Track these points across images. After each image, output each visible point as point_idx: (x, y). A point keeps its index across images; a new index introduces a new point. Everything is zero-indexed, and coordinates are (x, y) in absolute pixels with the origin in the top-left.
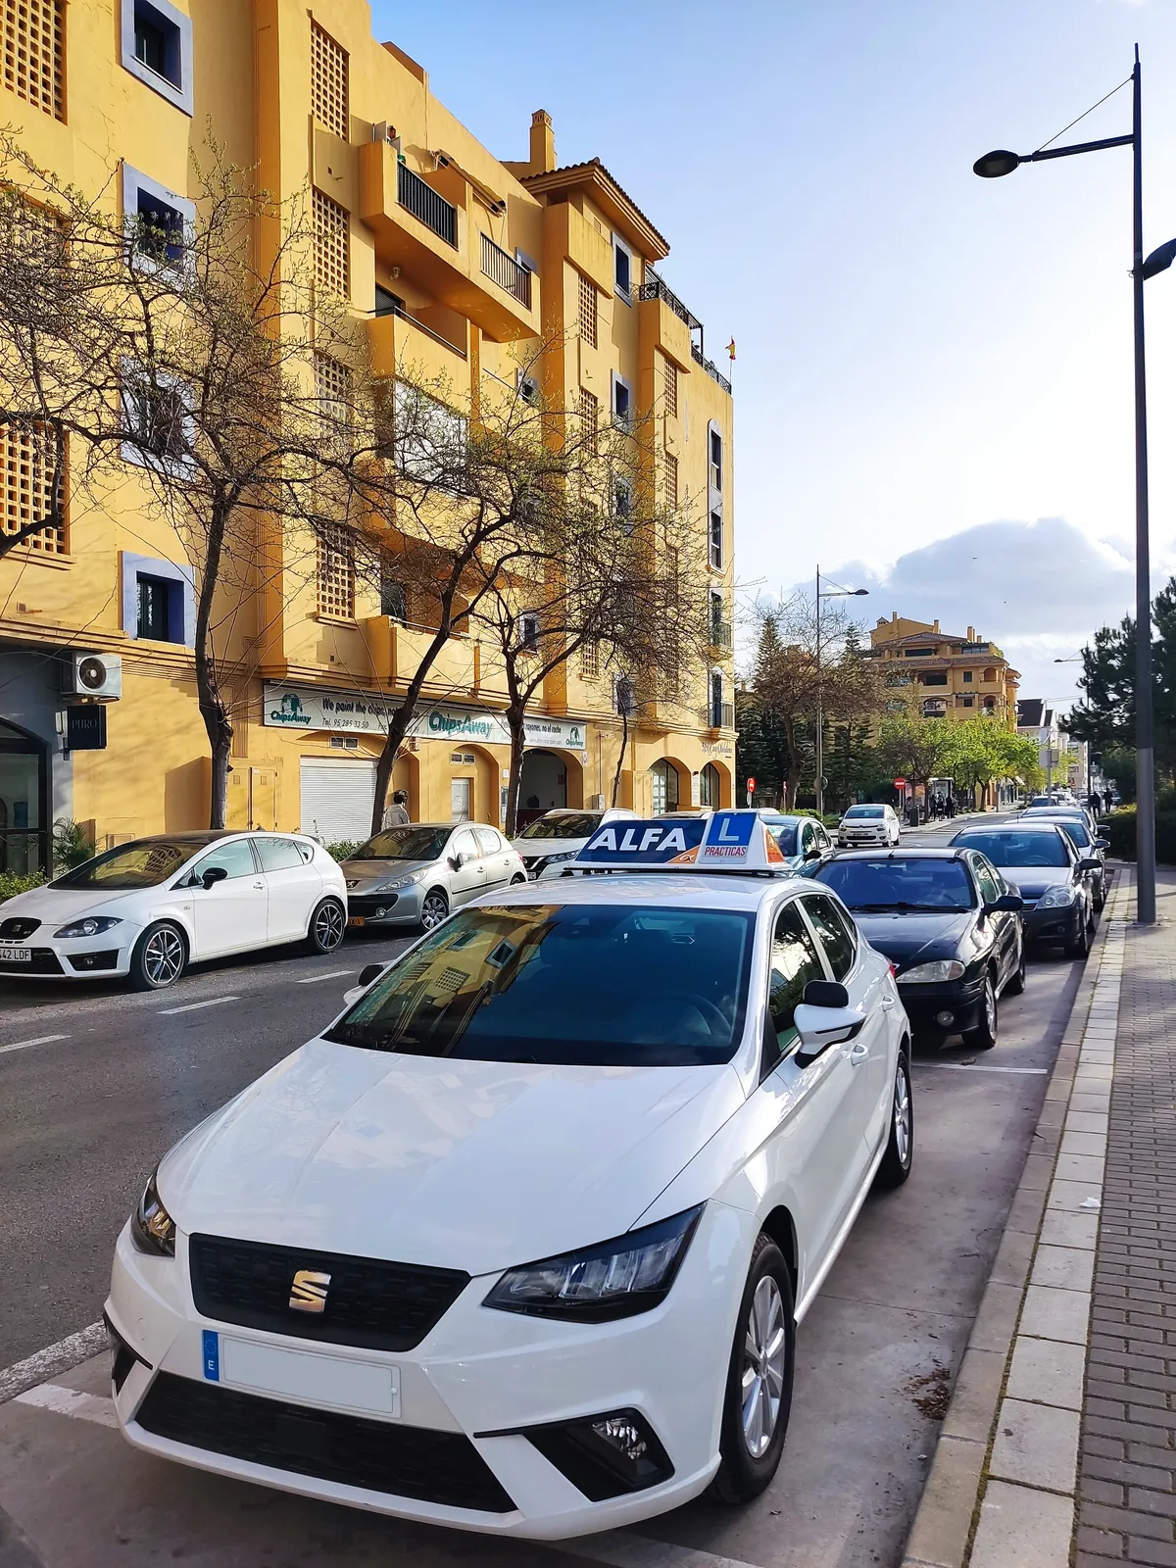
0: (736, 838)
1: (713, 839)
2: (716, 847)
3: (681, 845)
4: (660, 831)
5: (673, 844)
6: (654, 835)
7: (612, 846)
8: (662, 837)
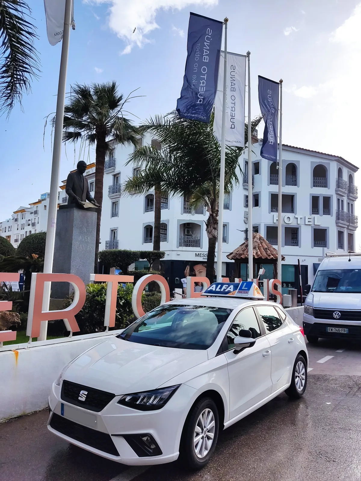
0: (247, 288)
1: (240, 289)
2: (241, 291)
3: (232, 290)
4: (227, 286)
5: (230, 290)
6: (225, 287)
7: (214, 289)
8: (227, 287)
